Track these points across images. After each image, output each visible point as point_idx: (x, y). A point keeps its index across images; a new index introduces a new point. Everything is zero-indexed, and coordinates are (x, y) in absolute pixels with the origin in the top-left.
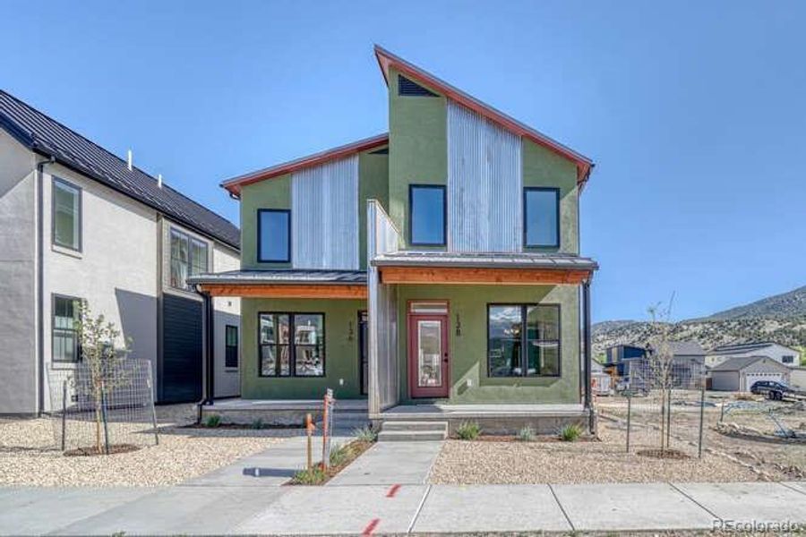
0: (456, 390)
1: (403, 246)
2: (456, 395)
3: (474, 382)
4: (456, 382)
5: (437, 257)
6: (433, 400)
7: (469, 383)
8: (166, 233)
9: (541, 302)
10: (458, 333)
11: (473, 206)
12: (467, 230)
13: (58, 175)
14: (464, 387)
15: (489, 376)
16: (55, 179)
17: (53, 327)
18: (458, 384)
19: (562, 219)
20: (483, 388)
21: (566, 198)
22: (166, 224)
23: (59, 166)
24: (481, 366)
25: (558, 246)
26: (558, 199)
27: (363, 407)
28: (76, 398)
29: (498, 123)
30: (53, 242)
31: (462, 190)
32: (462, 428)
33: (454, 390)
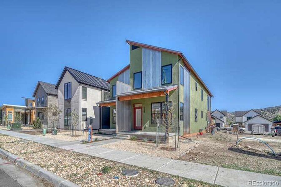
1: (132, 90)
2: (144, 129)
3: (148, 126)
4: (144, 126)
5: (140, 91)
6: (139, 130)
8: (103, 93)
10: (144, 112)
11: (148, 75)
12: (147, 83)
13: (83, 86)
14: (146, 127)
15: (152, 124)
16: (82, 87)
17: (82, 114)
19: (173, 73)
20: (150, 127)
21: (174, 67)
22: (103, 91)
23: (83, 84)
24: (150, 121)
25: (171, 83)
26: (172, 67)
28: (86, 127)
29: (155, 49)
30: (82, 98)
31: (146, 71)
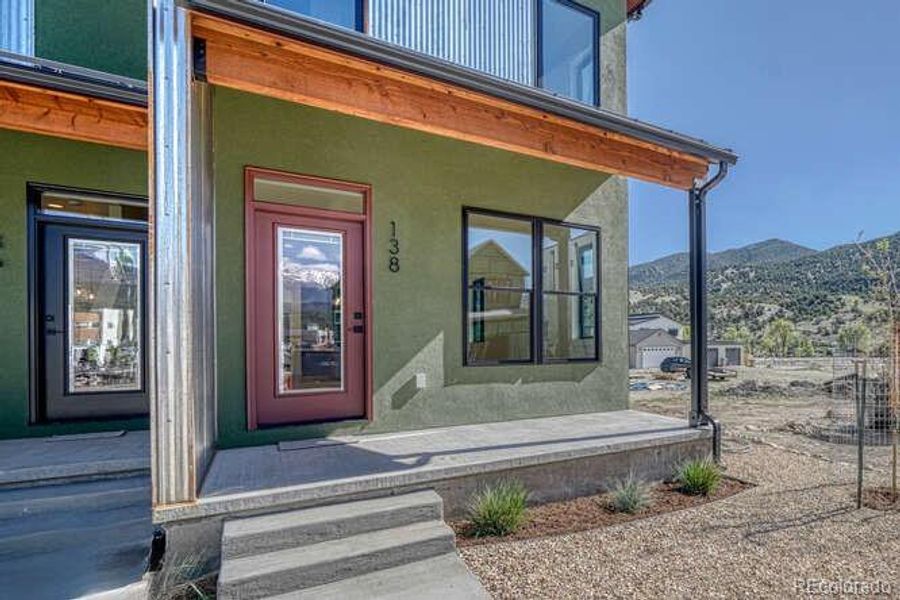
0: (388, 399)
2: (388, 411)
3: (432, 376)
4: (388, 377)
6: (325, 426)
7: (422, 382)
9: (567, 220)
10: (394, 265)
14: (408, 391)
15: (465, 363)
18: (394, 384)
24: (448, 343)
27: (130, 463)
32: (485, 502)
33: (381, 398)
